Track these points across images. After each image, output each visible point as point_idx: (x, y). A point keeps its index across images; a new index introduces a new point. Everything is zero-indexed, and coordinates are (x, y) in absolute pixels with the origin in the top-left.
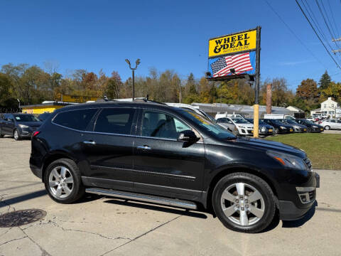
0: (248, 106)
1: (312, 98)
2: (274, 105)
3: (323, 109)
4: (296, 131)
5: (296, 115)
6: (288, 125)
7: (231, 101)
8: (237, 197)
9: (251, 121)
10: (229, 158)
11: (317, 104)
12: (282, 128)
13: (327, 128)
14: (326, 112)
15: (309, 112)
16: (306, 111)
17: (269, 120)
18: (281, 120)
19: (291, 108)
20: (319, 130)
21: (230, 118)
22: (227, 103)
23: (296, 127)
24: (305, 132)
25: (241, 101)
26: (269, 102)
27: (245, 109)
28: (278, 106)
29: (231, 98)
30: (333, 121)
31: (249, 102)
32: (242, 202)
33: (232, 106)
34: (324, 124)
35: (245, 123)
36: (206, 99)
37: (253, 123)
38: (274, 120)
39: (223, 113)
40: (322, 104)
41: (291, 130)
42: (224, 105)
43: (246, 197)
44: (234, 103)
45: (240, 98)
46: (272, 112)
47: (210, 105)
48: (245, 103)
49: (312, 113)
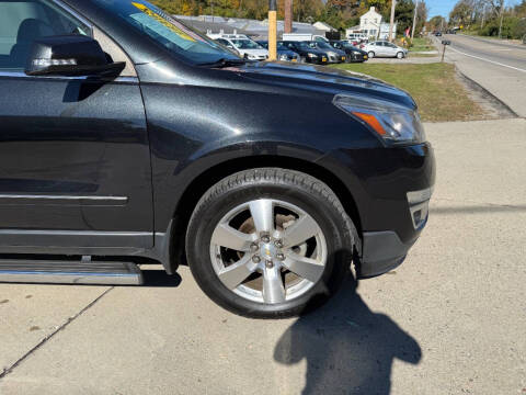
0: (257, 22)
1: (349, 8)
2: (295, 20)
3: (362, 26)
4: (331, 60)
5: (328, 35)
6: (320, 50)
7: (228, 12)
8: (254, 237)
9: (265, 45)
10: (232, 130)
11: (355, 17)
12: (312, 56)
13: (371, 55)
14: (366, 32)
15: (344, 31)
16: (341, 29)
17: (292, 42)
18: (309, 42)
19: (320, 26)
20: (363, 57)
21: (229, 40)
22: (223, 16)
23: (331, 54)
24: (343, 62)
25: (246, 13)
26: (288, 14)
27: (253, 26)
28: (301, 21)
29: (229, 7)
30: (379, 44)
31: (258, 14)
32: (267, 246)
33: (231, 21)
34: (367, 48)
35: (254, 47)
36: (185, 7)
37: (267, 48)
38: (298, 43)
39: (218, 33)
40: (362, 18)
41: (324, 60)
42: (218, 19)
43: (277, 235)
44: (234, 16)
45: (244, 6)
46: (294, 30)
47: (194, 18)
48: (252, 16)
49: (349, 32)
